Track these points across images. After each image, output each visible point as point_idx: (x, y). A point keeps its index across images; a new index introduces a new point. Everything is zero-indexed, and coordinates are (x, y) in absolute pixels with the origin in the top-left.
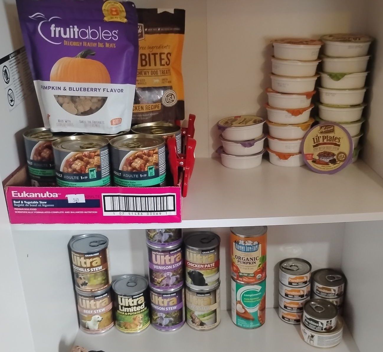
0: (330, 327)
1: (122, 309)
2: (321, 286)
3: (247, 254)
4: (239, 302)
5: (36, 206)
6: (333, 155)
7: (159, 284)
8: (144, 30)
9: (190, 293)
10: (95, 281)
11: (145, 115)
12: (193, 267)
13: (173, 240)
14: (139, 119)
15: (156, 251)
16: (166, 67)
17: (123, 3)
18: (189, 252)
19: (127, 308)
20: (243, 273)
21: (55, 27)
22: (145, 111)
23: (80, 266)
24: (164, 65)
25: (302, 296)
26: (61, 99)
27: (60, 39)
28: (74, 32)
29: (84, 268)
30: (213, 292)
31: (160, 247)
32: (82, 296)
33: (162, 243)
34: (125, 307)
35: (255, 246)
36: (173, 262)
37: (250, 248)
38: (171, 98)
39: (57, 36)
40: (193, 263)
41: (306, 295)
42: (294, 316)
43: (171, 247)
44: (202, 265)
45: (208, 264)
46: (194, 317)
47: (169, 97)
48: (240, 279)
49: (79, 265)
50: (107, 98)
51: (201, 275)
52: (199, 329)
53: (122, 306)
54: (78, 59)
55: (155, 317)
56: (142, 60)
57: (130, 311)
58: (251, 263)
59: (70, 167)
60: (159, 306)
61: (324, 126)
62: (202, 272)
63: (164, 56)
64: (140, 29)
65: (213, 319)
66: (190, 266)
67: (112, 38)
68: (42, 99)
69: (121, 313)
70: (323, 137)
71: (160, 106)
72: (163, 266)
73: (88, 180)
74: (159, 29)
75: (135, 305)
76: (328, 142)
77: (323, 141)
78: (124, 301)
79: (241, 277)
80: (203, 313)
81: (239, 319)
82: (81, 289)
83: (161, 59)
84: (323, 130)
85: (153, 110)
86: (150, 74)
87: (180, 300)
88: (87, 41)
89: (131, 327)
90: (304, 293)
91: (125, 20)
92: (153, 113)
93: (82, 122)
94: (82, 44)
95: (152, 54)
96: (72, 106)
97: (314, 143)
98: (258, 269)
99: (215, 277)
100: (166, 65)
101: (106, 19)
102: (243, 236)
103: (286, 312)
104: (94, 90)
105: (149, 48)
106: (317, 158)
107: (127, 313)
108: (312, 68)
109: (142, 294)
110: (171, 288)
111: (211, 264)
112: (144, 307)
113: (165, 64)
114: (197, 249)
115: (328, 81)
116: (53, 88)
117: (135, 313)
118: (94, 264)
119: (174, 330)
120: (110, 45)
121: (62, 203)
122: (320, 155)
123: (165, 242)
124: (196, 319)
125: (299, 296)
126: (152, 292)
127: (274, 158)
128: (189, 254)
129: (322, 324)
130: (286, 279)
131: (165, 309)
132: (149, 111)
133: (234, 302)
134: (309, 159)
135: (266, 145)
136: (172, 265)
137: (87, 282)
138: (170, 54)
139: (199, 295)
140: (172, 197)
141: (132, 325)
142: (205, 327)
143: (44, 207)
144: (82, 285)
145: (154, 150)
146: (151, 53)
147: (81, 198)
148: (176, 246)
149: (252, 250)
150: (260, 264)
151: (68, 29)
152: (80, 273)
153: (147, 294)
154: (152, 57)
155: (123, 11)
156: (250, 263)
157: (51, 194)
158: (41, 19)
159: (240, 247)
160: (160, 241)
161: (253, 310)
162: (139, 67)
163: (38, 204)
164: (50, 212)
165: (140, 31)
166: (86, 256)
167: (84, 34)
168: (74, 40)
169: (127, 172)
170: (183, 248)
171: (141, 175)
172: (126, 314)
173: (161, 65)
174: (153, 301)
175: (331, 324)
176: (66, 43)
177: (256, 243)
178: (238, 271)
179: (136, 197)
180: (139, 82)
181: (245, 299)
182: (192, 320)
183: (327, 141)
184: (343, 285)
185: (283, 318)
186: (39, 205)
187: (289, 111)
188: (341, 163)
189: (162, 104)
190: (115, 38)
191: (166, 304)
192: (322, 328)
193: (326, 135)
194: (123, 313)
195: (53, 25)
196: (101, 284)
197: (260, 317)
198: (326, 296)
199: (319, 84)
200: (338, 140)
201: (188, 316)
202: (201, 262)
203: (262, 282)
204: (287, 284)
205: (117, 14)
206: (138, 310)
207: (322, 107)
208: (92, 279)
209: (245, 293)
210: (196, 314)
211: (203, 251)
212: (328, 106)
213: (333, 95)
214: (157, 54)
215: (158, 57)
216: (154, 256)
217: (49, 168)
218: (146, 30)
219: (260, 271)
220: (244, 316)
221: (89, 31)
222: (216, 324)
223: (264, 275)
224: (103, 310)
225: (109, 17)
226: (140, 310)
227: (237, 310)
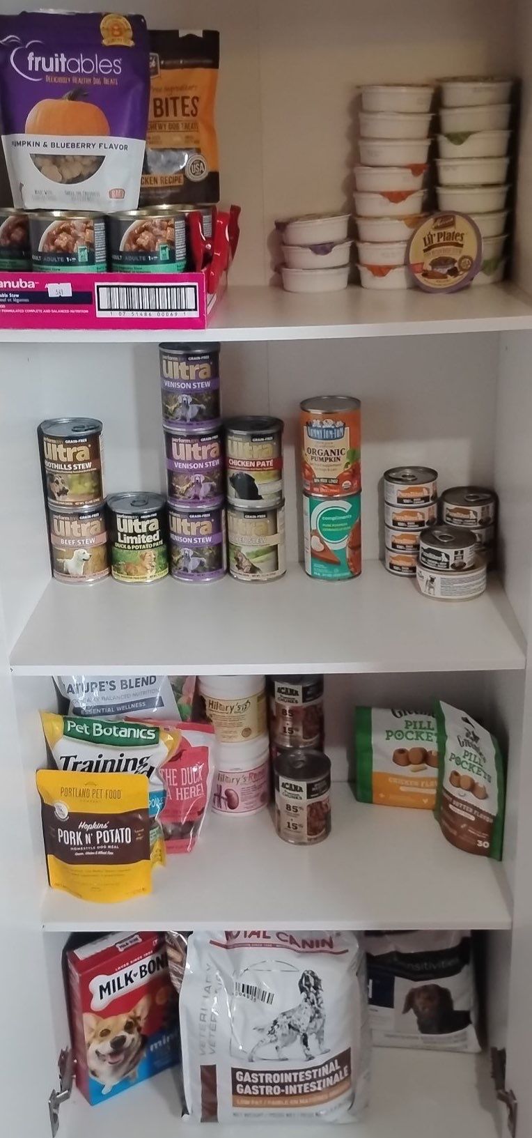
0: (460, 563)
1: (122, 539)
2: (452, 507)
3: (326, 443)
4: (315, 533)
5: (5, 300)
6: (454, 261)
7: (183, 495)
8: (160, 63)
9: (234, 515)
10: (80, 487)
11: (160, 192)
12: (238, 466)
13: (205, 418)
14: (150, 197)
15: (177, 437)
16: (191, 117)
17: (130, 18)
18: (232, 441)
19: (131, 537)
20: (320, 479)
21: (34, 56)
22: (159, 185)
23: (57, 460)
24: (188, 115)
25: (421, 523)
26: (39, 160)
27: (41, 73)
28: (60, 62)
29: (63, 463)
30: (272, 513)
31: (184, 430)
32: (58, 514)
33: (188, 421)
34: (129, 534)
35: (339, 428)
36: (205, 456)
37: (331, 432)
38: (199, 167)
39: (37, 69)
40: (238, 460)
41: (428, 523)
42: (408, 560)
43: (201, 429)
44: (253, 461)
45: (261, 461)
46: (240, 558)
47: (196, 166)
48: (315, 489)
49: (55, 458)
50: (104, 157)
51: (251, 480)
52: (249, 580)
53: (122, 534)
54: (64, 102)
55: (176, 558)
56: (155, 107)
57: (136, 543)
58: (333, 459)
59: (53, 243)
60: (183, 535)
61: (440, 218)
62: (252, 474)
63: (188, 102)
64: (154, 62)
65: (272, 562)
66: (234, 466)
67: (112, 71)
68: (12, 165)
69: (120, 546)
70: (438, 234)
71: (182, 178)
72: (189, 462)
73: (75, 264)
74: (181, 62)
75: (143, 531)
76: (446, 241)
77: (439, 241)
78: (126, 524)
79: (317, 485)
80: (255, 549)
81: (315, 565)
82: (57, 502)
83: (184, 106)
84: (439, 224)
85: (172, 184)
86: (167, 129)
87: (217, 528)
88: (80, 75)
89: (136, 571)
90: (424, 517)
91: (131, 43)
92: (171, 189)
93: (68, 193)
94: (71, 80)
95: (171, 98)
96: (55, 169)
97: (426, 245)
98: (345, 472)
99: (276, 486)
100: (191, 115)
101: (105, 42)
102: (319, 412)
103: (395, 555)
104: (86, 146)
105: (167, 89)
106: (429, 268)
107: (131, 545)
108: (422, 125)
109: (155, 515)
110: (202, 503)
111: (268, 462)
112: (158, 539)
113: (190, 113)
114: (244, 433)
115: (447, 148)
116: (29, 144)
117: (144, 547)
118: (79, 457)
119: (208, 579)
120: (110, 80)
121: (39, 297)
122: (435, 264)
123: (193, 420)
124: (244, 560)
125: (416, 523)
126: (172, 513)
127: (366, 276)
128: (232, 443)
129: (447, 556)
130: (393, 492)
131: (193, 541)
132: (165, 185)
133: (307, 533)
134: (418, 272)
135: (355, 255)
136: (202, 461)
137: (66, 488)
138: (197, 98)
139: (248, 516)
140: (193, 289)
141: (139, 568)
142: (259, 576)
143: (15, 303)
144: (59, 495)
145: (168, 221)
146: (169, 97)
147: (65, 290)
148: (210, 428)
149: (334, 435)
150: (348, 463)
151: (51, 59)
152: (56, 473)
153: (164, 516)
154: (171, 103)
155: (129, 29)
156: (331, 460)
157: (25, 283)
158: (15, 45)
159: (315, 431)
160: (184, 419)
161: (339, 545)
162: (151, 117)
163: (7, 298)
164: (23, 311)
165: (153, 64)
166: (67, 442)
167: (74, 65)
168: (60, 74)
169: (131, 253)
170: (222, 436)
171: (150, 257)
172: (129, 547)
173: (184, 114)
174: (173, 529)
175: (462, 558)
176: (48, 79)
177: (339, 424)
178: (311, 477)
179: (142, 287)
180: (151, 140)
181: (324, 525)
182: (236, 564)
183: (444, 240)
184: (491, 505)
185: (392, 566)
186: (8, 300)
187: (384, 194)
188: (466, 274)
189: (185, 176)
190: (117, 70)
191: (194, 533)
192: (448, 563)
193: (442, 231)
194: (125, 546)
195: (31, 54)
196: (89, 494)
197: (351, 560)
198: (462, 523)
199: (434, 152)
200: (460, 238)
201: (232, 559)
202: (250, 457)
203: (355, 496)
204: (394, 502)
205: (121, 34)
206: (148, 541)
207: (441, 191)
208: (75, 483)
209: (325, 515)
210: (244, 551)
211: (253, 436)
212: (448, 186)
213: (455, 167)
214: (178, 98)
215: (179, 103)
216: (174, 445)
217: (21, 257)
218: (162, 62)
219: (348, 475)
220: (325, 558)
221: (81, 61)
222: (278, 573)
223: (356, 484)
224: (93, 541)
225: (110, 39)
226: (152, 543)
227: (312, 548)
